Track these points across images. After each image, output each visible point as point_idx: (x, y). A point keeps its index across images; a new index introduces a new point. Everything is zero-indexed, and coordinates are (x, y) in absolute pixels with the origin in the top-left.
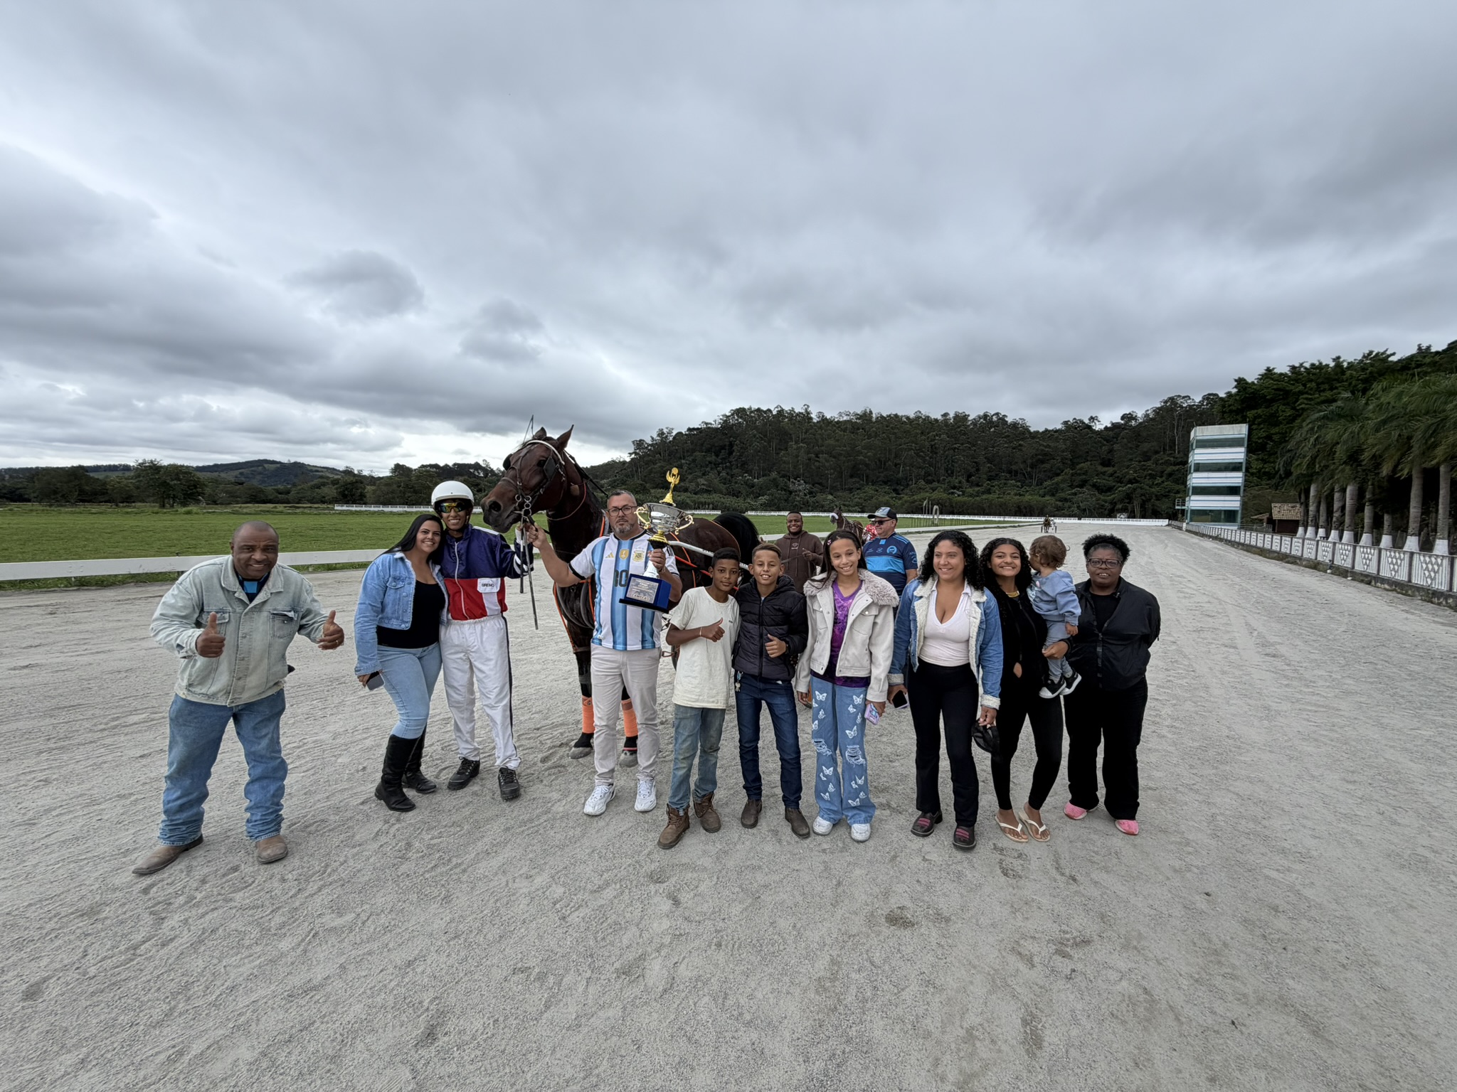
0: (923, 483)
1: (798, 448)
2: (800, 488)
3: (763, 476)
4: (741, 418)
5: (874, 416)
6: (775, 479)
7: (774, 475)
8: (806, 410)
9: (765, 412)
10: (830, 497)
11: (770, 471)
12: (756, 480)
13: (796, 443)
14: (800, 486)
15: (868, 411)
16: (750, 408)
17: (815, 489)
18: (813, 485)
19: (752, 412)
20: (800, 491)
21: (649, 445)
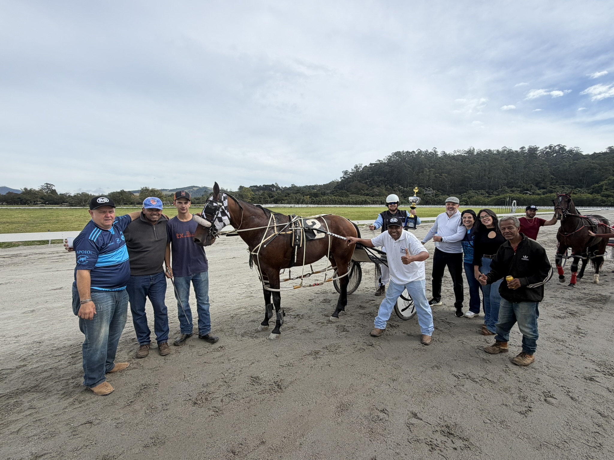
0: (507, 188)
1: (429, 171)
3: (410, 187)
4: (398, 157)
5: (476, 151)
8: (435, 151)
9: (411, 153)
12: (405, 189)
13: (428, 169)
14: (430, 192)
15: (472, 149)
16: (403, 152)
17: (438, 193)
18: (438, 191)
20: (430, 194)
21: (350, 173)
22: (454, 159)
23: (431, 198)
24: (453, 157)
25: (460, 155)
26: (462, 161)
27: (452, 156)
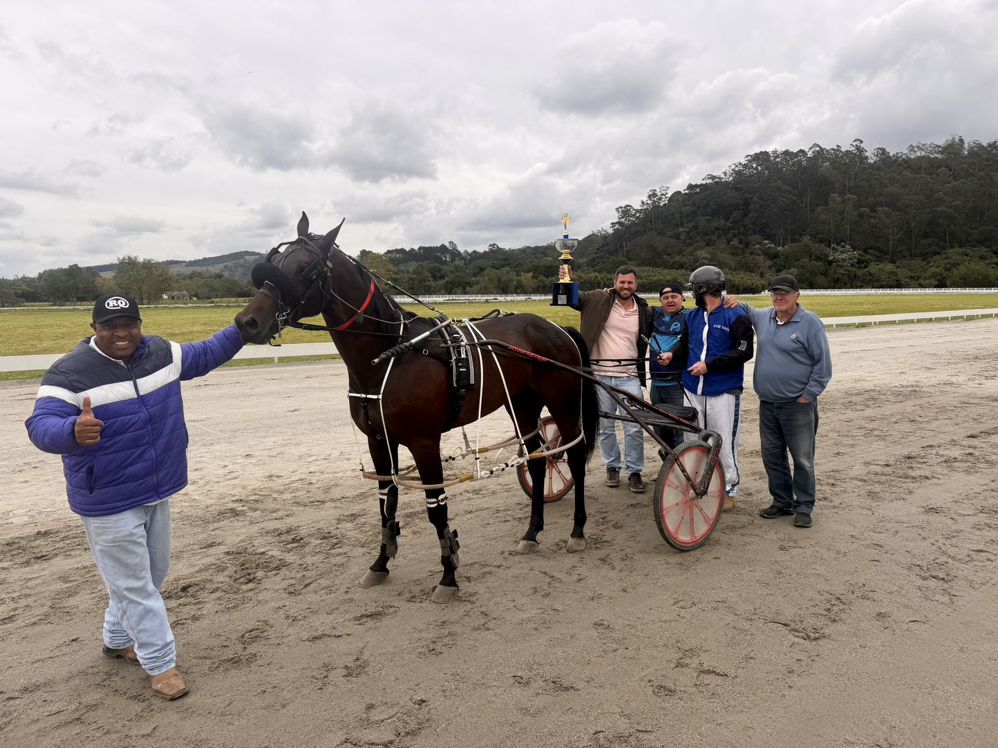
1: (844, 201)
2: (844, 256)
3: (792, 242)
4: (761, 165)
5: (966, 146)
6: (807, 246)
7: (806, 239)
8: (858, 148)
9: (796, 155)
10: (890, 267)
11: (801, 235)
12: (780, 248)
13: (842, 193)
14: (845, 255)
15: (957, 141)
16: (775, 152)
17: (867, 257)
18: (866, 251)
19: (778, 157)
20: (844, 260)
21: (637, 211)
22: (908, 167)
23: (848, 270)
24: (906, 162)
25: (923, 156)
26: (931, 174)
27: (903, 159)
